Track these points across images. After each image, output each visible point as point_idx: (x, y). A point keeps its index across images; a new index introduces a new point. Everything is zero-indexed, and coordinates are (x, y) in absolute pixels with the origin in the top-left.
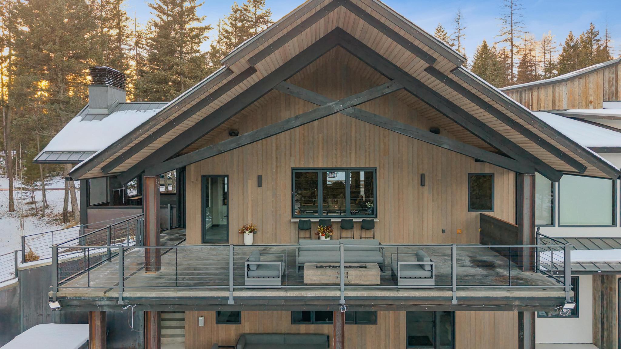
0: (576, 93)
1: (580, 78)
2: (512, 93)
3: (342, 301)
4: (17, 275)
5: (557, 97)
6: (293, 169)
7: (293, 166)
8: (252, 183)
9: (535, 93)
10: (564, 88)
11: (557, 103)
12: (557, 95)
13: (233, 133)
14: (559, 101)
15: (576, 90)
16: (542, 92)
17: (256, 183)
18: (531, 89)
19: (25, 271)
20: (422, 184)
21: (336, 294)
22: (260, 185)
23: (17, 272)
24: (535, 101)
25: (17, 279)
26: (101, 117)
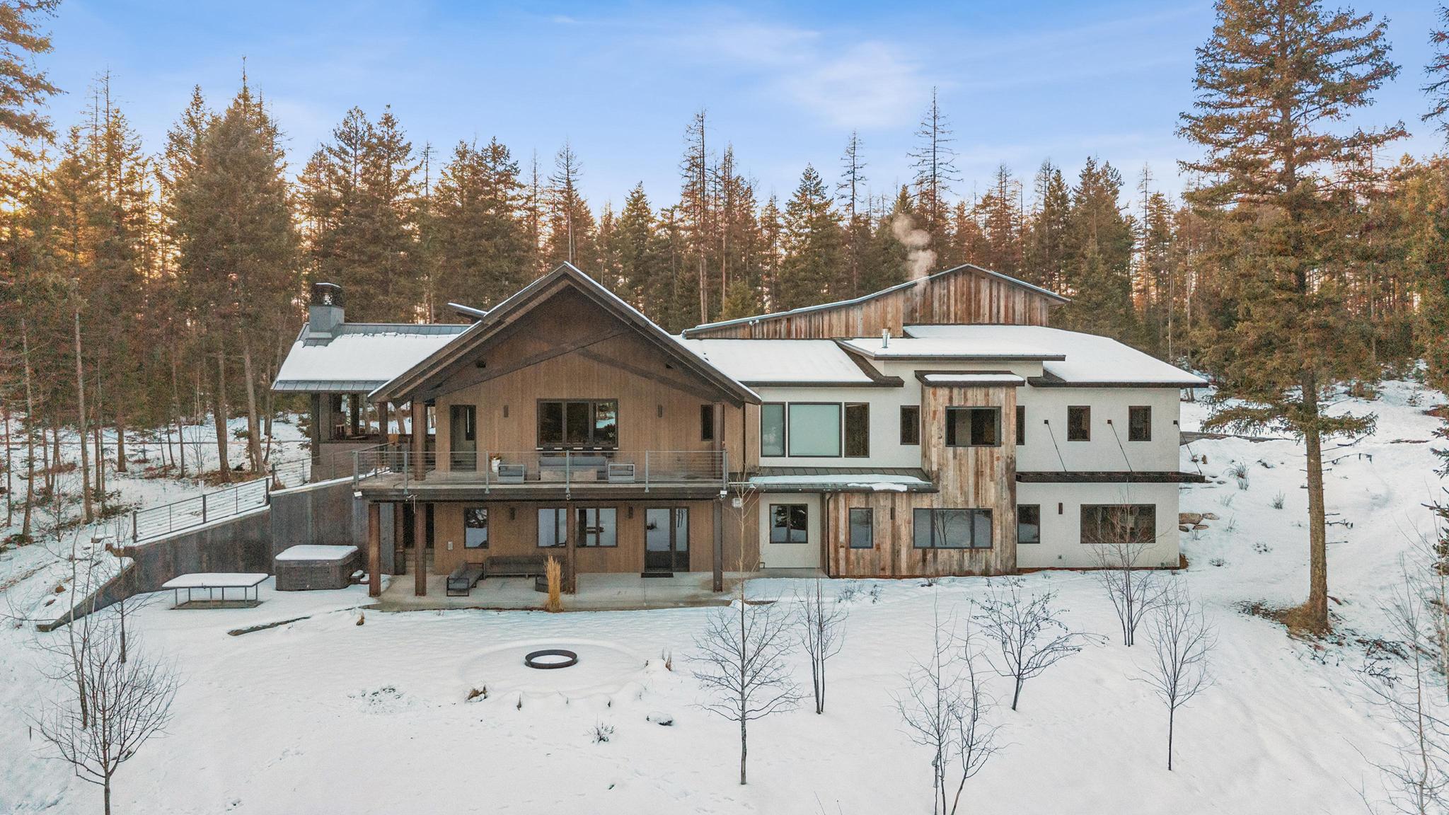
0: (873, 318)
1: (877, 300)
2: (800, 317)
3: (568, 491)
4: (268, 502)
5: (851, 322)
6: (538, 400)
7: (539, 397)
8: (499, 413)
9: (826, 318)
10: (859, 312)
11: (851, 330)
12: (851, 320)
13: (481, 365)
14: (853, 327)
15: (873, 315)
16: (835, 316)
17: (502, 413)
18: (822, 313)
19: (277, 497)
20: (660, 415)
21: (564, 486)
22: (506, 415)
23: (269, 499)
24: (826, 327)
25: (269, 506)
26: (326, 342)
